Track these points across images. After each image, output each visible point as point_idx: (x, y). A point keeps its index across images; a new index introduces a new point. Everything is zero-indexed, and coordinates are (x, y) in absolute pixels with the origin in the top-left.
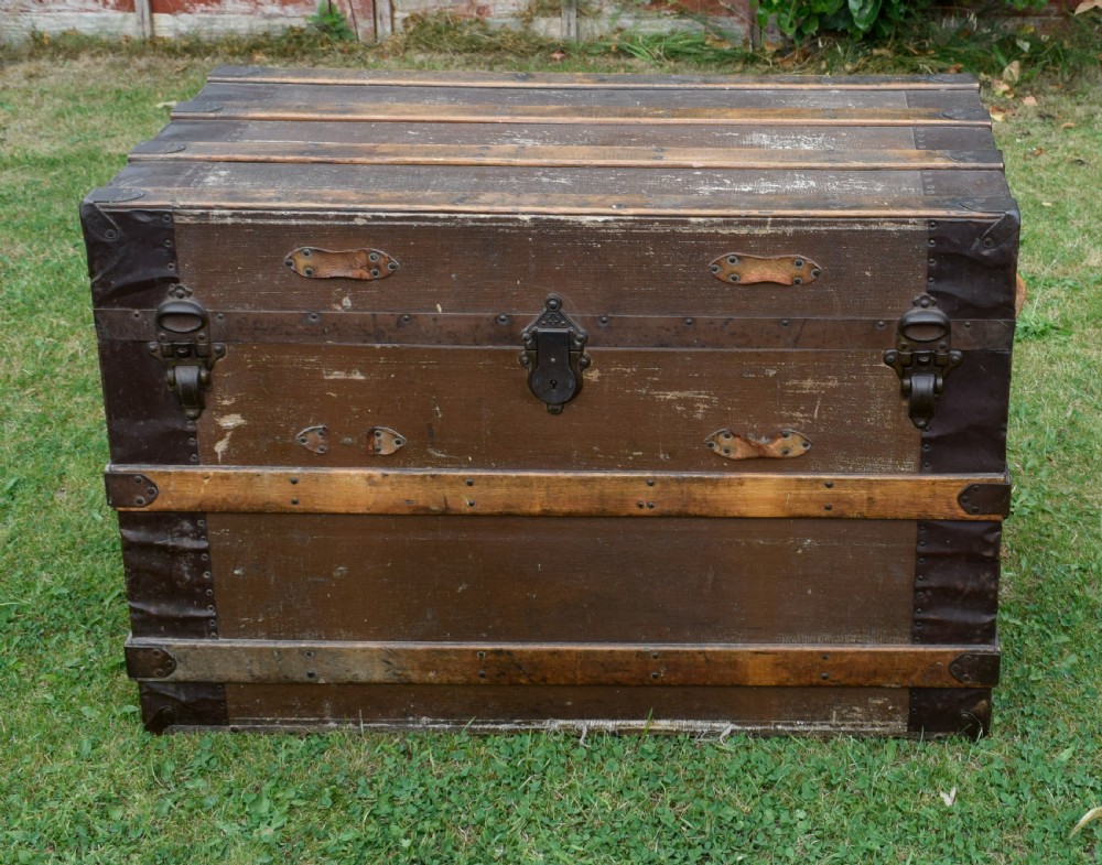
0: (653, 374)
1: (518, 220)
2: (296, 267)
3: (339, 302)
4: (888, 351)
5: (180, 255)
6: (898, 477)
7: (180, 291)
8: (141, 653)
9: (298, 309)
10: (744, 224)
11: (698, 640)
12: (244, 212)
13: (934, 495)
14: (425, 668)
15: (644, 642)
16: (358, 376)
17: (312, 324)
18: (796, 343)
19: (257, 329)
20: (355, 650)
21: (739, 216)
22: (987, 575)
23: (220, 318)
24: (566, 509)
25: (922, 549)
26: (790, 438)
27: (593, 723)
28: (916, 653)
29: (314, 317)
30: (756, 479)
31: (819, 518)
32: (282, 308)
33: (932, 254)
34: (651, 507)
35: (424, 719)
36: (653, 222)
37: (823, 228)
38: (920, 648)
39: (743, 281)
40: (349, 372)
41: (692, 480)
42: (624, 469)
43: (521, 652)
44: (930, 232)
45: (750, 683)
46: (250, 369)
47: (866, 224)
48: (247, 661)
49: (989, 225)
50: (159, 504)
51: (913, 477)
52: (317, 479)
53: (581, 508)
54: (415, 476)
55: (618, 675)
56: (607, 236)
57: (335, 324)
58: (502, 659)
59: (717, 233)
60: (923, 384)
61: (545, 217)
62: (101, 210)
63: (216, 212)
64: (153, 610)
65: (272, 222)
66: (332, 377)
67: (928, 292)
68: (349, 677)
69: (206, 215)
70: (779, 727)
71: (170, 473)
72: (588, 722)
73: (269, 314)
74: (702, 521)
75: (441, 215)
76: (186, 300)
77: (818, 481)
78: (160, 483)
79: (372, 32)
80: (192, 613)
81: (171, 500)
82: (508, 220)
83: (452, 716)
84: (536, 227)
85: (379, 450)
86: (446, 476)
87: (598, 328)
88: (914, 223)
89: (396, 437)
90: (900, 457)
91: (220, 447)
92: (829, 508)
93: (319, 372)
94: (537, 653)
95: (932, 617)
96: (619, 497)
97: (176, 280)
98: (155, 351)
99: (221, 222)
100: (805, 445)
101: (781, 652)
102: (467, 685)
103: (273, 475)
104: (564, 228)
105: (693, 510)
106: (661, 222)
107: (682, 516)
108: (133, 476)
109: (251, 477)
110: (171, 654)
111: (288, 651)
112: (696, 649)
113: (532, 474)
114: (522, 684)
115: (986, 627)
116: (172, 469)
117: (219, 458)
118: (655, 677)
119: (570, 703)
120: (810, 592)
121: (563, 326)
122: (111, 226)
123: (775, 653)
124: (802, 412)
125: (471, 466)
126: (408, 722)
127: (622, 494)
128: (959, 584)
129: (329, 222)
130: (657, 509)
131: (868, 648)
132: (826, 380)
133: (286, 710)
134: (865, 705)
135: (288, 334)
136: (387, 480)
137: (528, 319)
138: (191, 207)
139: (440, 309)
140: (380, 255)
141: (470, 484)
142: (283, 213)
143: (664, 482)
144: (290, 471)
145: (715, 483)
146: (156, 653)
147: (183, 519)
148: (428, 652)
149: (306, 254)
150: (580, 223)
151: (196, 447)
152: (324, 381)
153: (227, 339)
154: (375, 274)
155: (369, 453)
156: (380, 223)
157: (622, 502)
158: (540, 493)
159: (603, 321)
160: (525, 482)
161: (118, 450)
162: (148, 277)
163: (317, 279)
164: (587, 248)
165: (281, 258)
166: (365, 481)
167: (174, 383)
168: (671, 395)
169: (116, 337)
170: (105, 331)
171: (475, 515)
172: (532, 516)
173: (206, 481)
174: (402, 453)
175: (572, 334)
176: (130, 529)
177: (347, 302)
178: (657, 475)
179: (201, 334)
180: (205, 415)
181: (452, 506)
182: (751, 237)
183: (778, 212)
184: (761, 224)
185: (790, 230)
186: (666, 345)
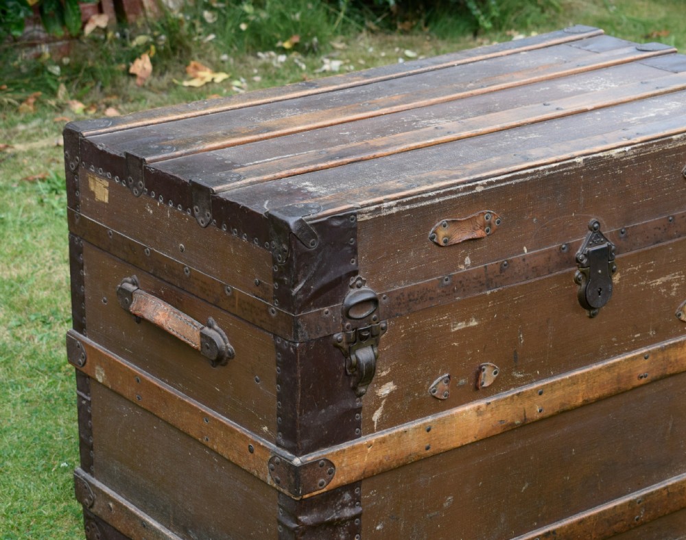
0: (650, 267)
1: (575, 163)
2: (438, 239)
3: (462, 262)
5: (359, 250)
7: (359, 282)
9: (436, 275)
11: (661, 479)
12: (404, 200)
16: (474, 323)
17: (447, 286)
19: (410, 300)
23: (384, 298)
24: (597, 395)
29: (447, 280)
32: (426, 278)
34: (646, 376)
36: (652, 145)
40: (468, 322)
41: (670, 346)
42: (629, 351)
43: (561, 528)
46: (403, 339)
50: (339, 480)
52: (442, 422)
53: (605, 392)
54: (506, 398)
55: (615, 527)
56: (627, 162)
57: (461, 282)
61: (591, 157)
62: (307, 223)
63: (385, 205)
65: (423, 204)
66: (456, 329)
69: (378, 210)
71: (344, 450)
73: (418, 286)
74: (670, 379)
75: (529, 171)
76: (363, 289)
78: (337, 462)
81: (344, 474)
82: (570, 164)
84: (586, 166)
85: (483, 383)
86: (526, 392)
87: (620, 238)
89: (495, 368)
91: (376, 416)
94: (571, 526)
96: (629, 374)
97: (355, 273)
98: (341, 341)
99: (389, 213)
103: (416, 428)
104: (602, 163)
105: (670, 371)
106: (657, 144)
107: (664, 377)
108: (318, 462)
109: (400, 435)
112: (663, 486)
113: (578, 372)
116: (345, 446)
117: (375, 426)
118: (637, 520)
121: (602, 243)
122: (314, 236)
125: (539, 378)
127: (630, 371)
129: (460, 195)
130: (649, 377)
135: (431, 299)
136: (490, 406)
137: (579, 243)
138: (368, 205)
140: (490, 215)
141: (541, 393)
142: (430, 194)
143: (654, 353)
144: (425, 421)
147: (345, 491)
149: (445, 226)
150: (611, 156)
151: (360, 422)
152: (451, 333)
153: (390, 316)
154: (488, 231)
155: (477, 388)
156: (492, 187)
157: (630, 378)
158: (582, 387)
159: (622, 233)
160: (574, 381)
161: (305, 442)
162: (338, 276)
163: (449, 246)
164: (614, 176)
165: (427, 234)
166: (475, 414)
167: (357, 366)
168: (659, 281)
169: (313, 336)
170: (304, 334)
171: (542, 419)
172: (576, 408)
173: (369, 449)
174: (496, 381)
175: (609, 247)
176: (306, 515)
177: (468, 261)
178: (650, 349)
179: (374, 316)
180: (369, 390)
181: (528, 416)
186: (659, 241)
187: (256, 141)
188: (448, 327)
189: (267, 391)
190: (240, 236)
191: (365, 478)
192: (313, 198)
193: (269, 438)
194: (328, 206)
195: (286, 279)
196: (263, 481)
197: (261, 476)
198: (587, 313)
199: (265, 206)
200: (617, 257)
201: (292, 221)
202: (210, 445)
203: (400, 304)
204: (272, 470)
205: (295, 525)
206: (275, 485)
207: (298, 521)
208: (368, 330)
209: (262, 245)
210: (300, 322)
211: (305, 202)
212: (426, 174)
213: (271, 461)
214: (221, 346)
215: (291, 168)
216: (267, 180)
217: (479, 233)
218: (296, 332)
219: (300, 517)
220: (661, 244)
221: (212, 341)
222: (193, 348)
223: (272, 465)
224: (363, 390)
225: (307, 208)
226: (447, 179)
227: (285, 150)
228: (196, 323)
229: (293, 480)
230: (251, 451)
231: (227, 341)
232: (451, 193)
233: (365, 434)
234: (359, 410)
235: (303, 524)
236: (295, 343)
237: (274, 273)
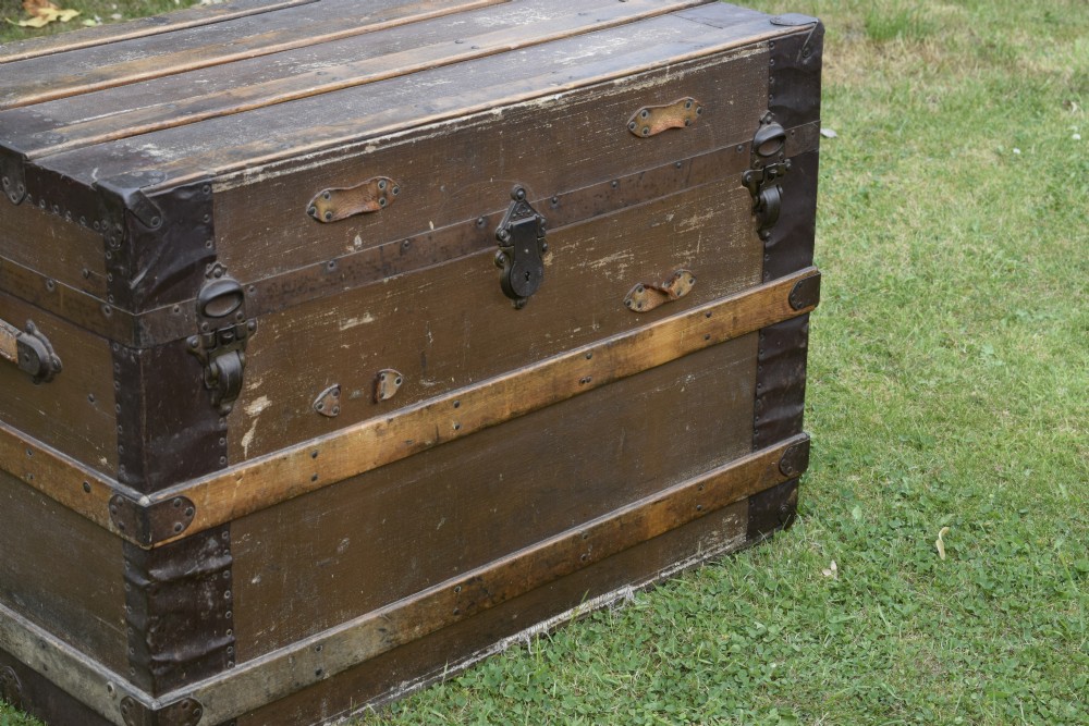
0: (590, 244)
1: (491, 115)
2: (318, 214)
3: (351, 243)
4: (746, 173)
5: (217, 229)
7: (217, 270)
8: (171, 711)
9: (317, 260)
10: (651, 76)
11: (612, 508)
12: (273, 165)
13: (774, 301)
14: (412, 624)
15: (574, 526)
16: (368, 319)
17: (331, 273)
18: (688, 183)
19: (286, 292)
20: (356, 628)
21: (647, 70)
22: (799, 366)
23: (252, 290)
24: (528, 406)
25: (762, 357)
26: (682, 277)
27: (533, 630)
29: (332, 265)
30: (661, 326)
31: (701, 350)
32: (305, 263)
33: (772, 72)
34: (589, 380)
35: (404, 683)
36: (589, 91)
37: (701, 68)
38: (760, 454)
39: (653, 132)
40: (361, 317)
41: (618, 343)
42: (567, 349)
43: (488, 573)
44: (771, 52)
45: (649, 536)
46: (277, 341)
47: (730, 55)
48: (265, 680)
49: (808, 34)
50: (200, 522)
52: (332, 445)
53: (539, 401)
54: (414, 413)
55: (557, 569)
56: (557, 114)
57: (350, 267)
58: (473, 587)
59: (633, 90)
60: (771, 195)
61: (512, 107)
62: (147, 196)
63: (249, 171)
64: (177, 656)
65: (298, 169)
66: (346, 327)
67: (770, 109)
68: (349, 661)
69: (240, 177)
70: (664, 574)
71: (206, 485)
72: (528, 630)
73: (294, 273)
74: (619, 384)
75: (434, 126)
76: (223, 278)
77: (701, 313)
78: (197, 499)
80: (214, 644)
81: (206, 515)
82: (485, 117)
83: (427, 669)
84: (506, 119)
85: (383, 395)
86: (439, 404)
87: (551, 209)
88: (760, 47)
89: (397, 375)
90: (748, 273)
91: (247, 440)
92: (707, 338)
94: (500, 570)
95: (767, 420)
96: (567, 379)
97: (212, 259)
98: (197, 345)
99: (253, 181)
100: (691, 282)
101: (672, 495)
102: (445, 627)
103: (297, 454)
104: (525, 115)
105: (619, 373)
106: (595, 90)
107: (612, 381)
108: (171, 500)
109: (278, 463)
110: (198, 701)
111: (301, 652)
112: (614, 516)
113: (503, 378)
114: (486, 609)
115: (797, 417)
116: (207, 479)
117: (246, 452)
118: (584, 558)
119: (516, 616)
120: (688, 428)
121: (529, 215)
122: (157, 213)
123: (668, 498)
124: (689, 249)
125: (454, 387)
126: (389, 694)
127: (569, 375)
128: (784, 382)
129: (345, 157)
130: (593, 381)
131: (725, 468)
132: (705, 213)
134: (720, 527)
135: (312, 289)
136: (392, 425)
137: (499, 217)
138: (226, 172)
140: (385, 182)
141: (457, 405)
142: (307, 156)
143: (598, 352)
144: (310, 445)
145: (632, 340)
146: (185, 706)
147: (209, 536)
148: (415, 605)
149: (327, 197)
150: (537, 106)
151: (225, 448)
152: (339, 333)
153: (259, 313)
154: (382, 202)
155: (375, 401)
156: (387, 146)
157: (569, 383)
158: (509, 396)
159: (554, 202)
160: (499, 389)
161: (155, 476)
162: (190, 262)
163: (334, 222)
164: (543, 131)
165: (304, 208)
166: (374, 433)
167: (218, 377)
168: (602, 262)
169: (160, 341)
170: (148, 338)
171: (460, 438)
172: (503, 423)
173: (239, 482)
174: (399, 392)
175: (538, 220)
176: (159, 568)
177: (358, 240)
178: (594, 346)
179: (239, 313)
180: (235, 407)
181: (442, 434)
182: (656, 88)
183: (671, 59)
184: (662, 74)
185: (681, 74)
186: (602, 213)
187: (85, 92)
188: (336, 325)
189: (104, 413)
190: (62, 214)
191: (234, 519)
192: (156, 163)
193: (109, 473)
194: (173, 174)
195: (122, 268)
196: (102, 528)
197: (101, 521)
198: (513, 304)
199: (93, 175)
200: (548, 232)
201: (127, 194)
202: (35, 486)
203: (271, 297)
204: (114, 512)
205: (146, 582)
206: (118, 532)
207: (149, 577)
208: (231, 330)
209: (90, 224)
210: (142, 322)
211: (145, 169)
212: (301, 131)
213: (112, 502)
214: (44, 358)
215: (130, 126)
216: (98, 142)
217: (371, 206)
218: (138, 335)
219: (152, 572)
220: (603, 216)
221: (32, 351)
222: (8, 360)
223: (114, 507)
224: (228, 407)
225: (147, 176)
226: (328, 138)
227: (124, 103)
228: (11, 327)
229: (140, 525)
230: (87, 490)
231: (52, 350)
232: (334, 154)
233: (233, 463)
234: (224, 433)
235: (156, 580)
236: (136, 350)
237: (107, 262)
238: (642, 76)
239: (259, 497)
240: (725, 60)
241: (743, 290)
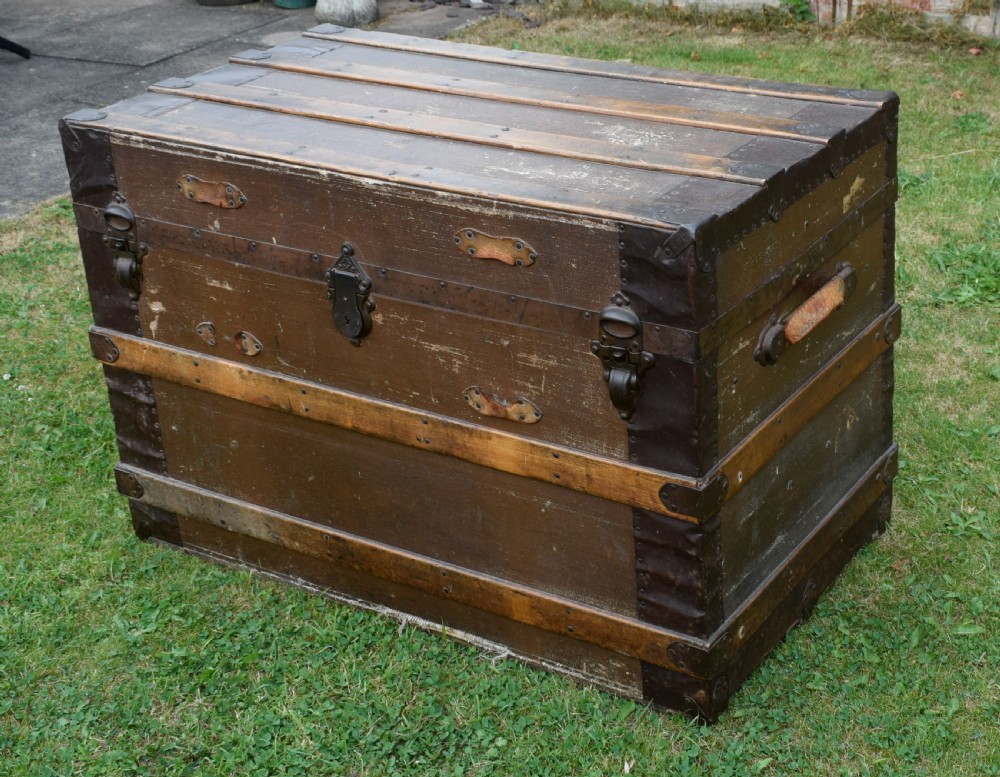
0: (420, 326)
1: (318, 173)
2: (184, 190)
3: (212, 224)
4: (594, 342)
5: (116, 169)
6: (609, 461)
7: (118, 198)
8: (124, 476)
9: (188, 224)
10: (476, 203)
11: (474, 568)
12: (150, 140)
13: (639, 486)
14: (293, 537)
15: (437, 559)
16: (228, 287)
17: (196, 238)
18: (521, 319)
19: (164, 236)
20: (247, 510)
21: (472, 195)
22: (695, 572)
23: (143, 223)
24: (368, 429)
25: (638, 533)
26: (524, 405)
27: (410, 617)
28: (638, 628)
29: (198, 233)
30: (500, 436)
31: (550, 483)
32: (178, 222)
33: (623, 255)
34: (427, 442)
36: (411, 190)
37: (536, 217)
38: (643, 626)
39: (479, 255)
40: (222, 282)
41: (454, 426)
42: (407, 405)
43: (351, 542)
44: (620, 234)
45: (515, 618)
46: (163, 268)
47: (569, 218)
48: (184, 499)
49: (668, 235)
50: (124, 363)
51: (621, 465)
52: (209, 364)
53: (378, 431)
54: (269, 377)
55: (420, 582)
56: (380, 198)
57: (210, 241)
58: (341, 544)
59: (457, 208)
60: (620, 377)
61: (337, 174)
62: (70, 125)
63: (134, 137)
64: (129, 444)
65: (167, 151)
66: (212, 284)
67: (623, 292)
68: (245, 530)
69: (127, 140)
70: (544, 664)
71: (124, 340)
72: (406, 615)
73: (171, 225)
75: (270, 162)
76: (121, 205)
77: (547, 449)
78: (120, 346)
79: (830, 17)
80: (151, 453)
81: (127, 361)
82: (313, 172)
83: (316, 582)
84: (331, 182)
85: (246, 351)
86: (288, 382)
87: (379, 277)
88: (607, 224)
89: (256, 342)
90: (612, 443)
91: (153, 326)
92: (557, 476)
93: (203, 279)
94: (363, 547)
95: (652, 599)
96: (404, 429)
97: (115, 189)
98: (107, 242)
99: (136, 146)
100: (537, 415)
101: (535, 597)
102: (321, 560)
103: (183, 356)
104: (349, 185)
105: (457, 453)
106: (417, 191)
107: (450, 456)
108: (105, 337)
109: (170, 354)
110: (140, 482)
111: (207, 498)
112: (473, 575)
113: (343, 394)
114: (356, 570)
115: (697, 621)
116: (126, 337)
117: (153, 334)
118: (446, 591)
119: (393, 596)
120: (555, 549)
121: (353, 271)
122: (76, 140)
123: (530, 596)
124: (532, 384)
125: (306, 378)
126: (290, 579)
127: (405, 425)
128: (672, 576)
129: (200, 157)
130: (431, 445)
131: (604, 613)
132: (547, 358)
133: (215, 546)
134: (607, 664)
135: (182, 243)
136: (252, 376)
137: (330, 261)
138: (120, 132)
139: (275, 242)
140: (232, 189)
141: (304, 392)
142: (173, 144)
143: (436, 423)
144: (194, 355)
145: (470, 432)
147: (137, 378)
148: (292, 524)
149: (189, 181)
150: (360, 183)
151: (139, 324)
152: (208, 286)
154: (232, 204)
155: (243, 353)
156: (231, 161)
158: (350, 411)
159: (383, 272)
160: (341, 401)
162: (100, 184)
163: (195, 201)
164: (368, 206)
165: (174, 182)
166: (238, 374)
168: (434, 347)
172: (346, 430)
173: (145, 351)
174: (258, 355)
177: (216, 224)
178: (429, 415)
180: (141, 299)
181: (294, 408)
182: (481, 216)
183: (502, 196)
184: (489, 205)
185: (511, 214)
186: (426, 302)
208: (121, 242)
217: (221, 202)
224: (131, 295)
232: (192, 151)
234: (137, 313)
238: (466, 198)
239: (160, 369)
240: (563, 220)
241: (603, 455)
